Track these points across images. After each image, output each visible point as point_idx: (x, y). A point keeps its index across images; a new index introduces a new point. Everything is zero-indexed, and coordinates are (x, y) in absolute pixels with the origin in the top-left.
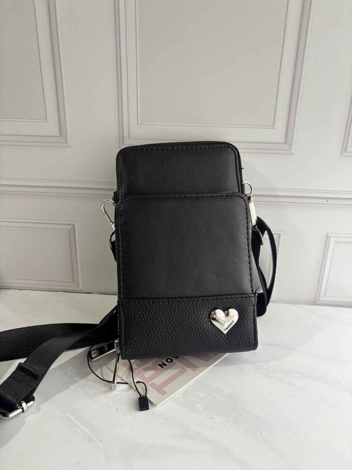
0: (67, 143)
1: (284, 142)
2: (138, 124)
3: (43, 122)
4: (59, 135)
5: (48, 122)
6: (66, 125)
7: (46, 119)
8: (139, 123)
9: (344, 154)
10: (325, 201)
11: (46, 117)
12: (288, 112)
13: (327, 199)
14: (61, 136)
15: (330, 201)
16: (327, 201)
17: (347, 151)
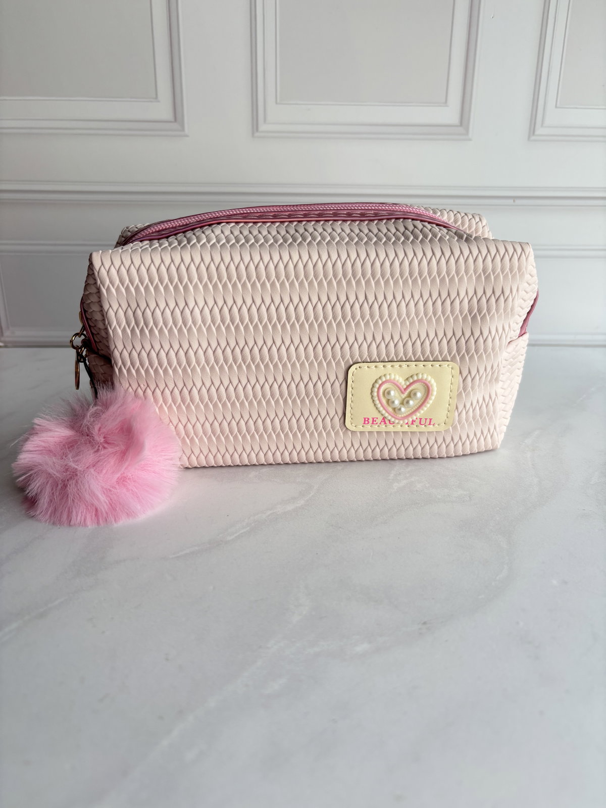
0: (183, 130)
1: (459, 124)
2: (276, 103)
3: (152, 101)
4: (173, 120)
5: (159, 102)
6: (182, 106)
7: (156, 97)
8: (278, 101)
9: (533, 138)
10: (511, 201)
11: (157, 94)
12: (463, 83)
13: (514, 198)
14: (175, 121)
15: (518, 202)
16: (514, 201)
17: (537, 132)
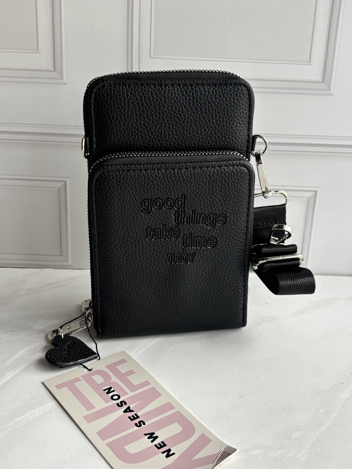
1: (322, 81)
3: (33, 53)
4: (53, 70)
5: (40, 53)
6: (62, 56)
8: (152, 56)
11: (38, 47)
12: (326, 46)
14: (55, 70)
